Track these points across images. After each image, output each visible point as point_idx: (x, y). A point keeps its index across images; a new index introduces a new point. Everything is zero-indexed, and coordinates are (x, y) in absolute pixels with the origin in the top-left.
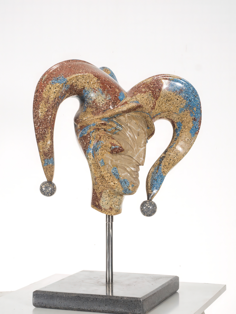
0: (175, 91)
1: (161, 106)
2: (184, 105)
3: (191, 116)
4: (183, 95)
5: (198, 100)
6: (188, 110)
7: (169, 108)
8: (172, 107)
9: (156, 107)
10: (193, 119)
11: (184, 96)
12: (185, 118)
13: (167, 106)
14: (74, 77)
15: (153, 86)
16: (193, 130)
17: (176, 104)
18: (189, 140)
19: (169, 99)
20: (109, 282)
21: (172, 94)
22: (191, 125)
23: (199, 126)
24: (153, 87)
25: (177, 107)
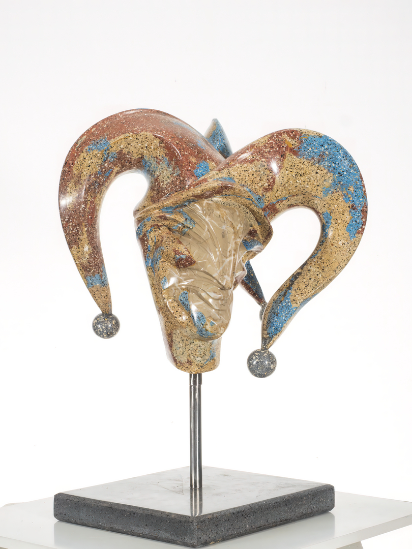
0: (310, 158)
1: (287, 185)
2: (330, 182)
3: (346, 202)
4: (326, 164)
5: (355, 172)
6: (338, 191)
7: (302, 189)
8: (307, 186)
9: (275, 187)
10: (349, 207)
11: (328, 166)
12: (336, 206)
13: (297, 184)
14: (121, 139)
15: (269, 150)
16: (352, 226)
17: (316, 181)
18: (346, 243)
19: (300, 172)
20: (196, 488)
21: (306, 163)
22: (348, 217)
23: (362, 218)
24: (269, 152)
25: (318, 186)
